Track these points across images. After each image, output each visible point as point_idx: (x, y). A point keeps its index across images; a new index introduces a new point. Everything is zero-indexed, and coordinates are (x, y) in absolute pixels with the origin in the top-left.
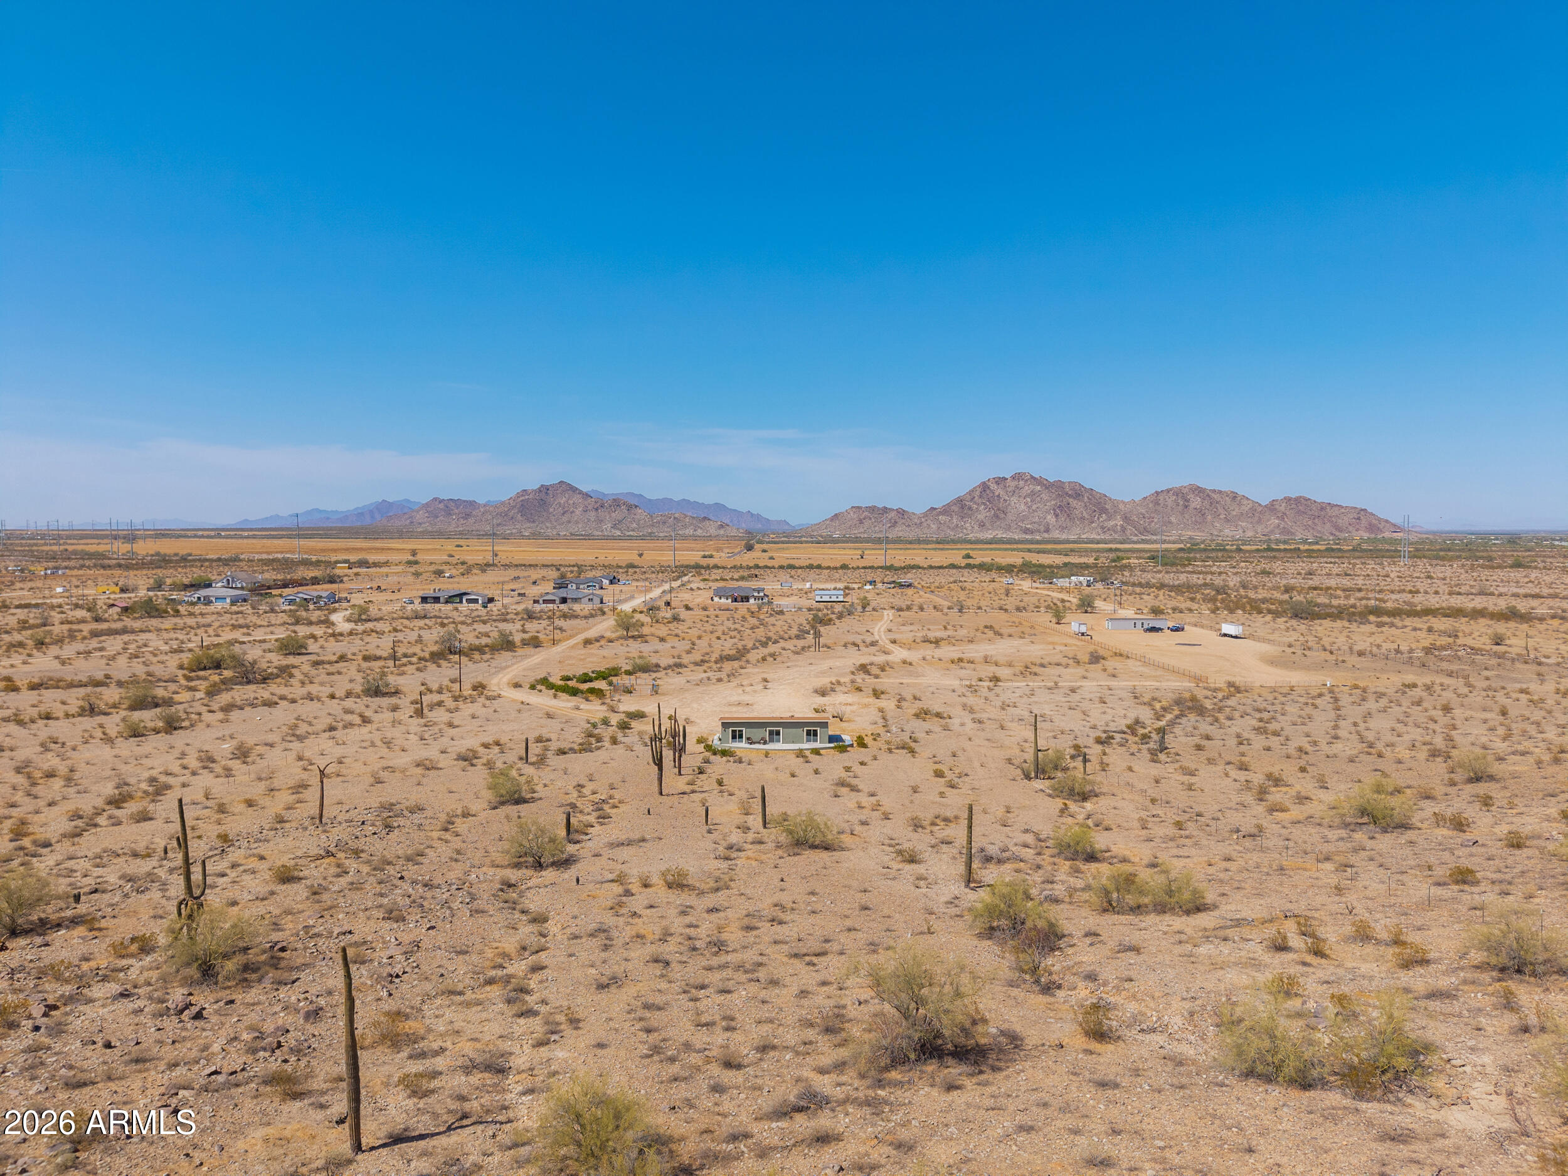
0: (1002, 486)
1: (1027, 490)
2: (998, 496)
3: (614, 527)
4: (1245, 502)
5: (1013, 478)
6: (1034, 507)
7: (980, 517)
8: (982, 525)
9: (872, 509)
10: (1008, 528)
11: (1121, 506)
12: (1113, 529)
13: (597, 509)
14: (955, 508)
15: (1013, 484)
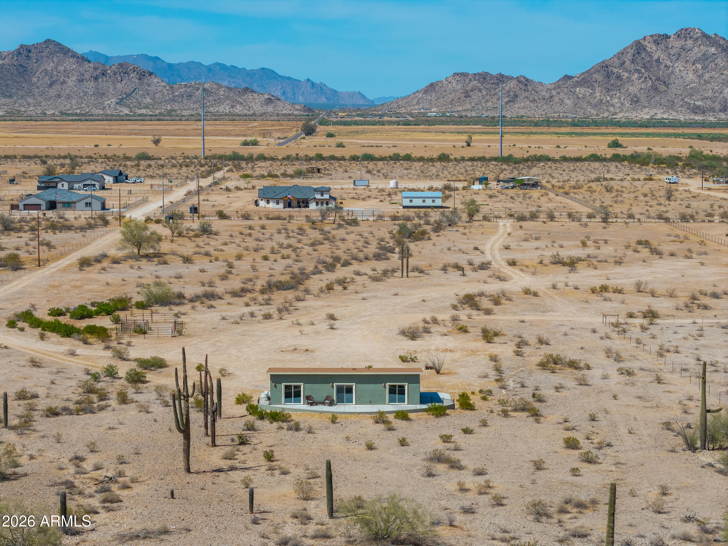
0: (662, 46)
1: (697, 52)
2: (658, 61)
3: (120, 102)
5: (678, 35)
6: (707, 76)
7: (633, 89)
8: (635, 101)
9: (483, 77)
10: (671, 106)
13: (96, 79)
14: (598, 77)
15: (678, 44)
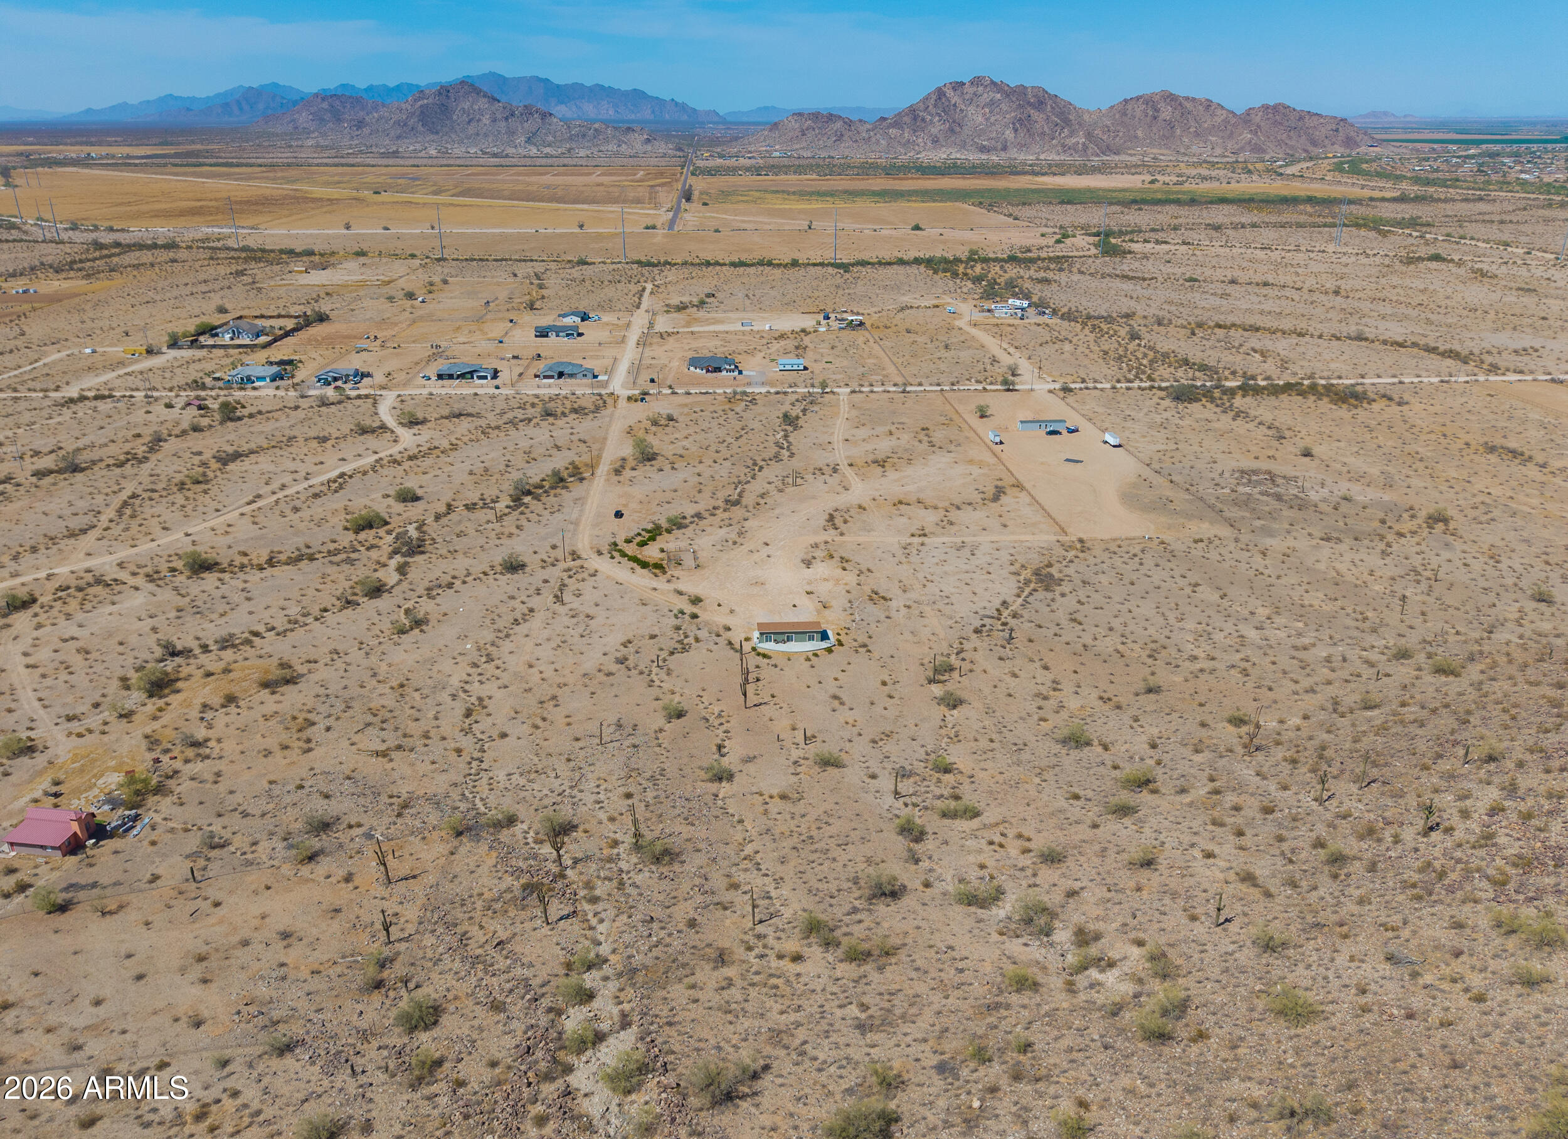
0: (959, 92)
1: (986, 98)
2: (955, 105)
3: (529, 140)
4: (1219, 112)
6: (993, 119)
7: (934, 131)
8: (936, 141)
9: (816, 116)
10: (963, 146)
11: (1086, 117)
12: (1074, 148)
13: (506, 118)
14: (906, 119)
15: (972, 90)
